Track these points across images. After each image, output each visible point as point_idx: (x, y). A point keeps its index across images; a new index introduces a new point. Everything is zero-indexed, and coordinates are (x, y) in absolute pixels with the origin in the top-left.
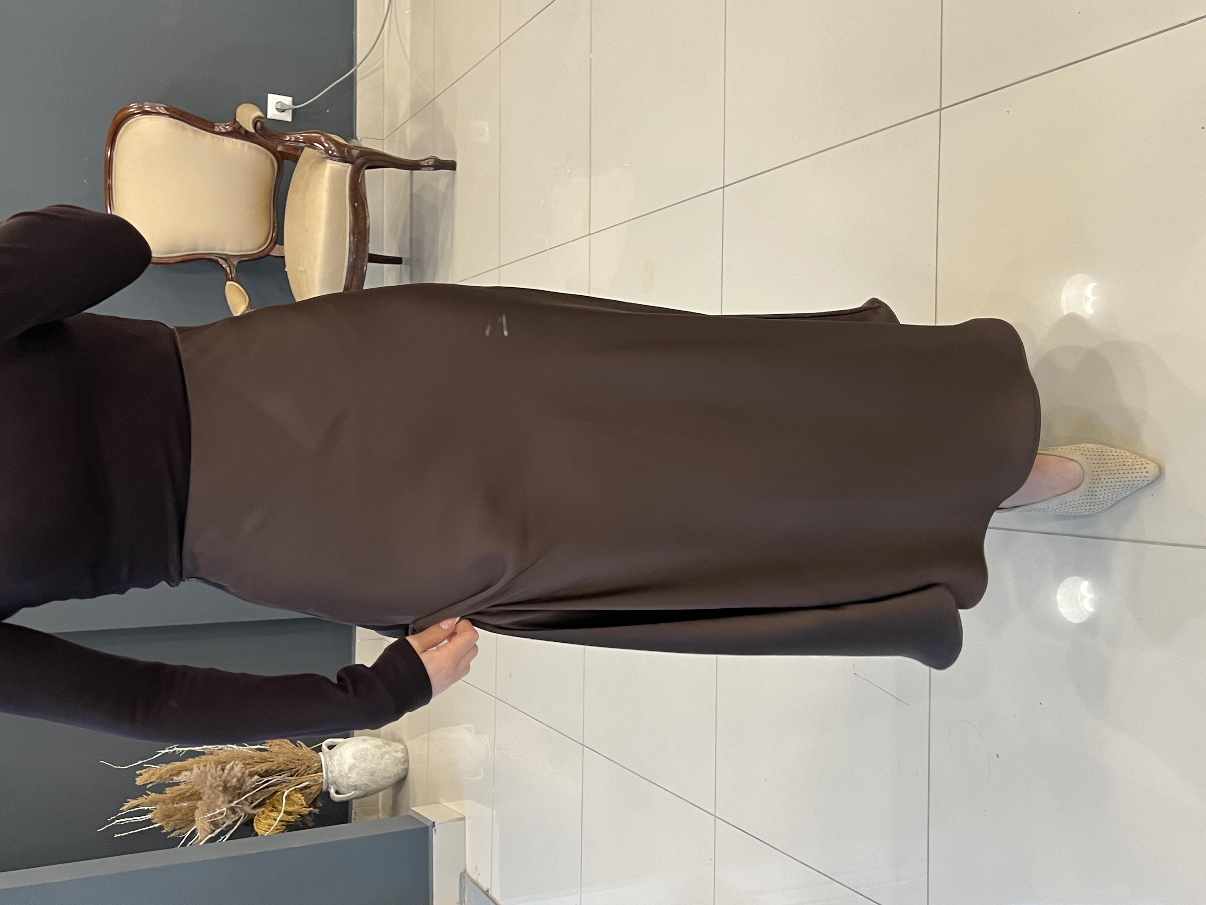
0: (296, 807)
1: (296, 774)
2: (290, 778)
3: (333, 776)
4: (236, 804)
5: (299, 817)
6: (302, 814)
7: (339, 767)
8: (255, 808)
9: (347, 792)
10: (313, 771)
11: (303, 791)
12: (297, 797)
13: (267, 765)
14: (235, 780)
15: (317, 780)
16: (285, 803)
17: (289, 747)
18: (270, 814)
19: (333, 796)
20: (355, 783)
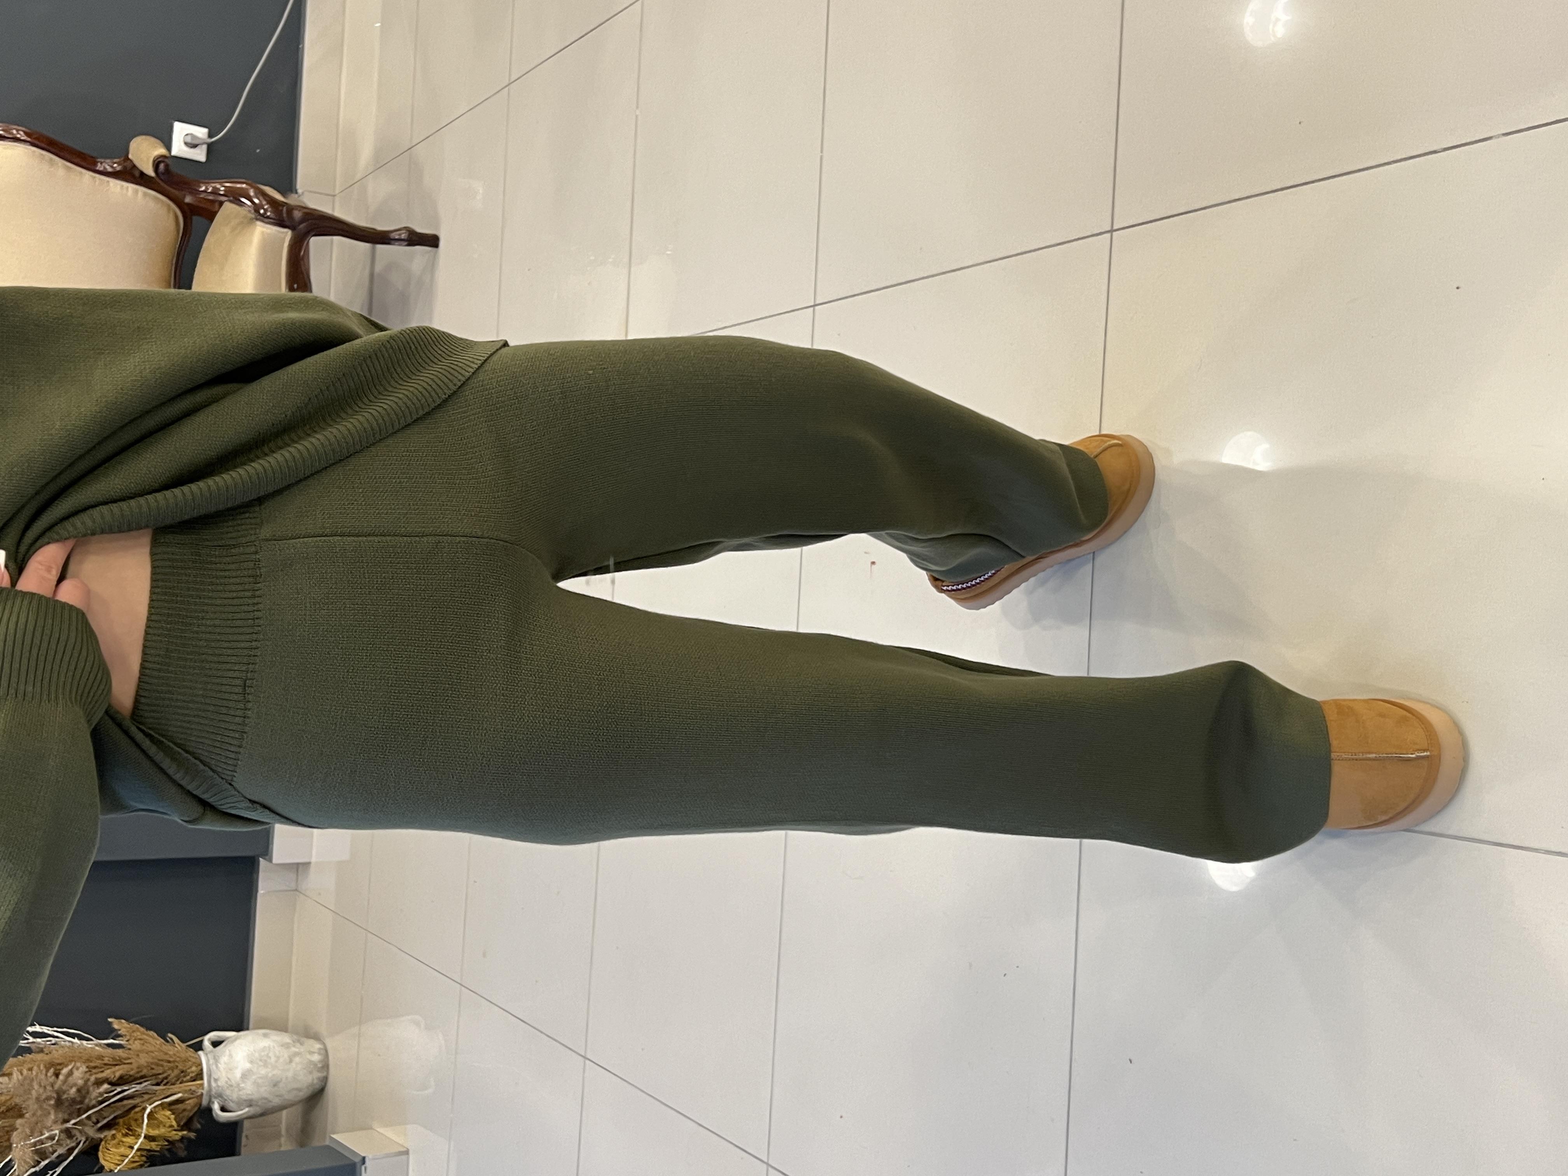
0: (161, 1131)
1: (165, 1081)
2: (155, 1087)
3: (218, 1086)
4: (74, 1124)
5: (167, 1144)
6: (170, 1139)
7: (227, 1072)
8: (101, 1129)
9: (238, 1109)
10: (188, 1078)
11: (173, 1107)
12: (164, 1115)
13: (122, 1068)
14: (74, 1090)
15: (194, 1091)
16: (148, 1125)
17: (156, 1043)
18: (124, 1140)
19: (217, 1114)
20: (250, 1097)
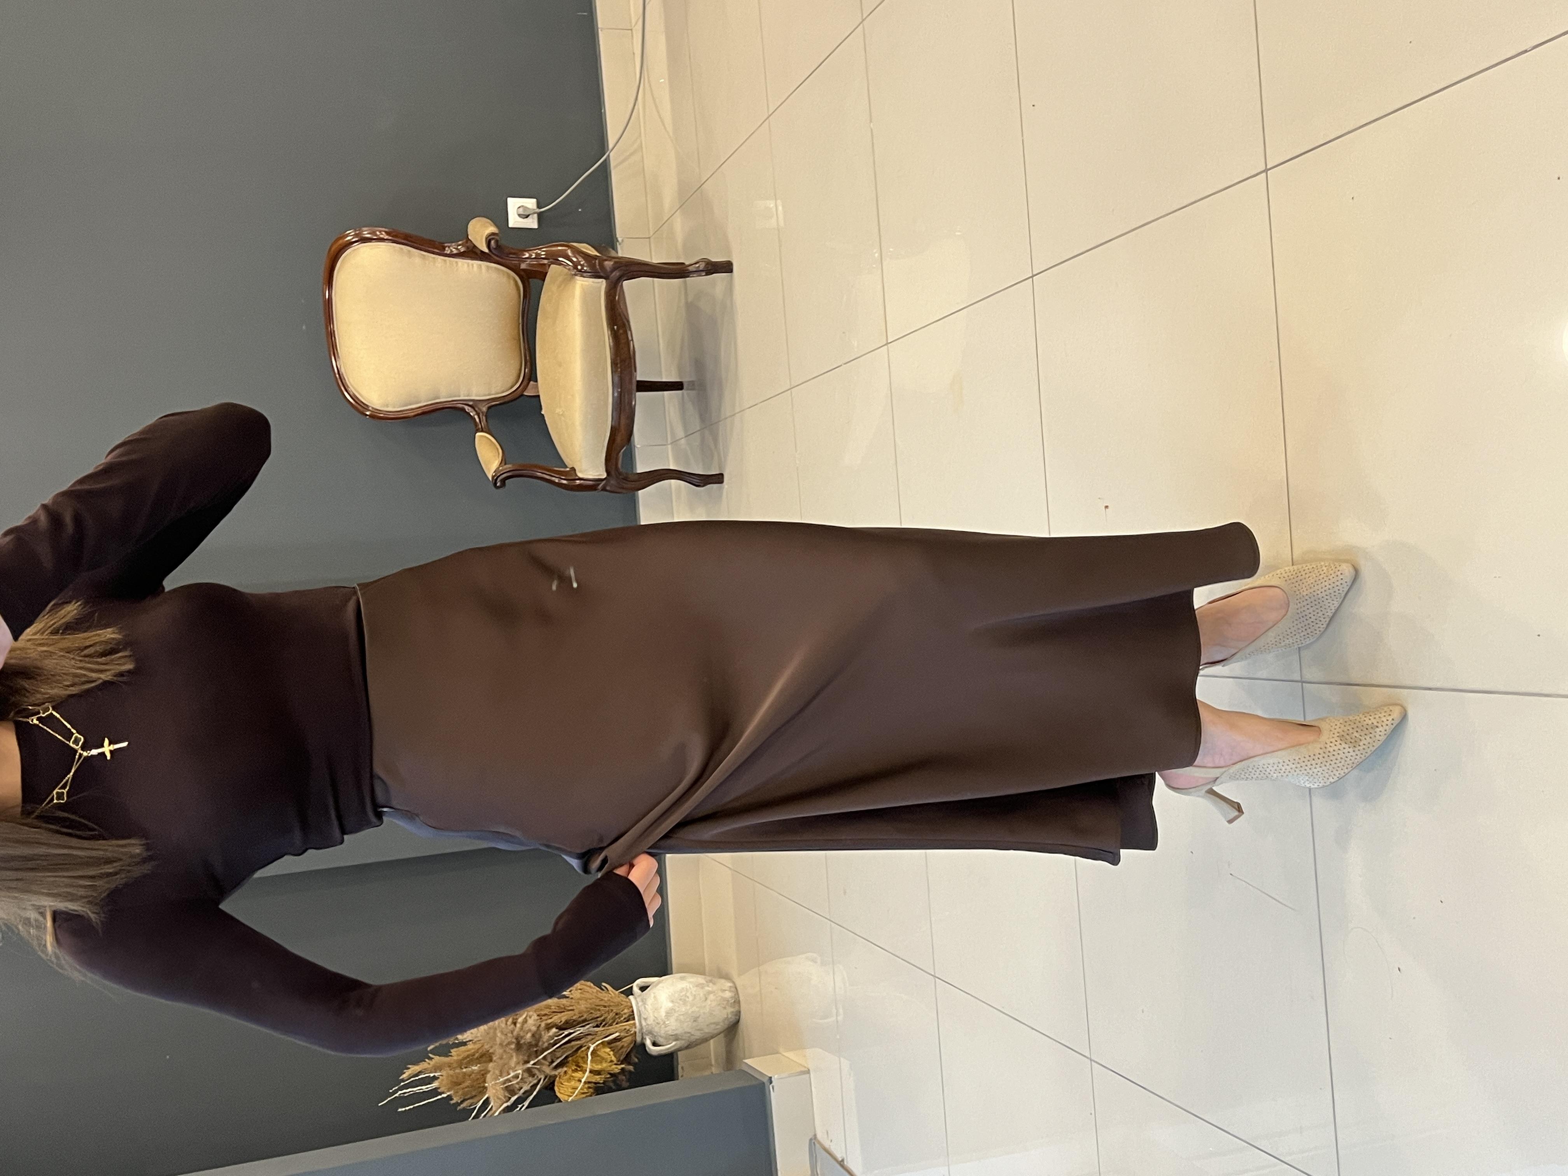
0: (605, 1065)
1: (602, 1025)
2: (595, 1029)
3: (648, 1025)
4: (534, 1064)
5: (609, 1076)
6: (612, 1072)
7: (654, 1012)
8: (556, 1067)
9: (664, 1044)
10: (622, 1019)
11: (612, 1045)
12: (605, 1052)
13: (567, 1015)
14: (529, 1035)
15: (629, 1030)
16: (592, 1061)
17: (593, 992)
18: (573, 1074)
19: (649, 1048)
20: (675, 1033)
